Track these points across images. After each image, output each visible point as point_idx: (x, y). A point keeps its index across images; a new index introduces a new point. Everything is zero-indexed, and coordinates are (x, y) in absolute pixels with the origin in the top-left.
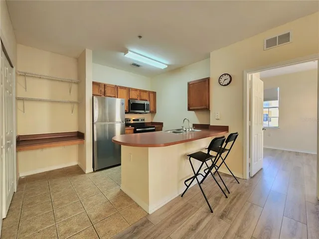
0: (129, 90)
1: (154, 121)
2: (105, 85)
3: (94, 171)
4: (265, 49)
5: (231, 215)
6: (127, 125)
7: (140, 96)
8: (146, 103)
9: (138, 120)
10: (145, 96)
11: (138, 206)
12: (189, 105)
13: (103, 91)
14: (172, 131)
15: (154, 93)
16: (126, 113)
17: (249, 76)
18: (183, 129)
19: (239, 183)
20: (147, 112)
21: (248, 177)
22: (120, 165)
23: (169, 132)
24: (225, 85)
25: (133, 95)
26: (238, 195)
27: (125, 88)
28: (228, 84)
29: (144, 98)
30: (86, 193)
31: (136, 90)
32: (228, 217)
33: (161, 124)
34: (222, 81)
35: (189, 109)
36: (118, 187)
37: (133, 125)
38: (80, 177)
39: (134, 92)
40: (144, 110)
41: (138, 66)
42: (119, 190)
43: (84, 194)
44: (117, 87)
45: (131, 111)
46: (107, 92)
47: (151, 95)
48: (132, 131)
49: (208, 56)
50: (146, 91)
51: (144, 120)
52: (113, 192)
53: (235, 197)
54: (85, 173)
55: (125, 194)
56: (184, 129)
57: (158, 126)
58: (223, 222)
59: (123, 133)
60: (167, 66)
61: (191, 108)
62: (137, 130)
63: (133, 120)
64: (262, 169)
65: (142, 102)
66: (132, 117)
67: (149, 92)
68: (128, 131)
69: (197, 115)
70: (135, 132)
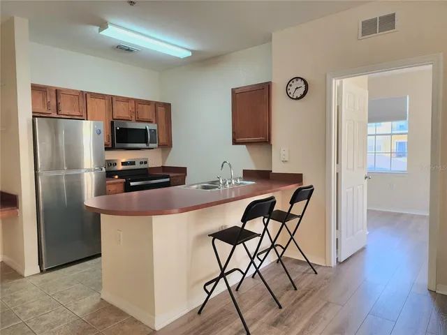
0: (111, 100)
1: (168, 164)
2: (57, 92)
3: (42, 271)
4: (360, 37)
5: (291, 319)
6: (110, 174)
7: (136, 112)
8: (149, 127)
9: (133, 163)
10: (147, 112)
11: (136, 321)
12: (234, 133)
13: (53, 102)
14: (200, 186)
15: (167, 107)
16: (107, 149)
17: (336, 83)
18: (219, 181)
19: (316, 273)
20: (151, 145)
21: (334, 263)
22: (100, 255)
23: (195, 186)
24: (297, 99)
25: (121, 111)
26: (311, 291)
27: (102, 96)
28: (302, 97)
29: (146, 117)
30: (33, 309)
31: (128, 100)
32: (286, 323)
33: (183, 171)
34: (292, 89)
35: (235, 142)
36: (96, 295)
37: (121, 174)
38: (15, 284)
39: (122, 104)
40: (146, 142)
41: (129, 50)
42: (98, 301)
43: (28, 311)
44: (84, 95)
45: (116, 145)
46: (62, 106)
47: (161, 110)
48: (121, 187)
49: (268, 39)
50: (148, 103)
51: (146, 163)
52: (86, 305)
53: (304, 295)
54: (22, 276)
55: (112, 305)
56: (221, 182)
57: (176, 175)
58: (275, 330)
59: (101, 191)
60: (190, 54)
61: (238, 140)
62: (132, 184)
63: (123, 164)
64: (363, 249)
65: (141, 126)
66: (121, 158)
67: (156, 104)
68: (112, 188)
69: (250, 153)
70: (128, 189)
